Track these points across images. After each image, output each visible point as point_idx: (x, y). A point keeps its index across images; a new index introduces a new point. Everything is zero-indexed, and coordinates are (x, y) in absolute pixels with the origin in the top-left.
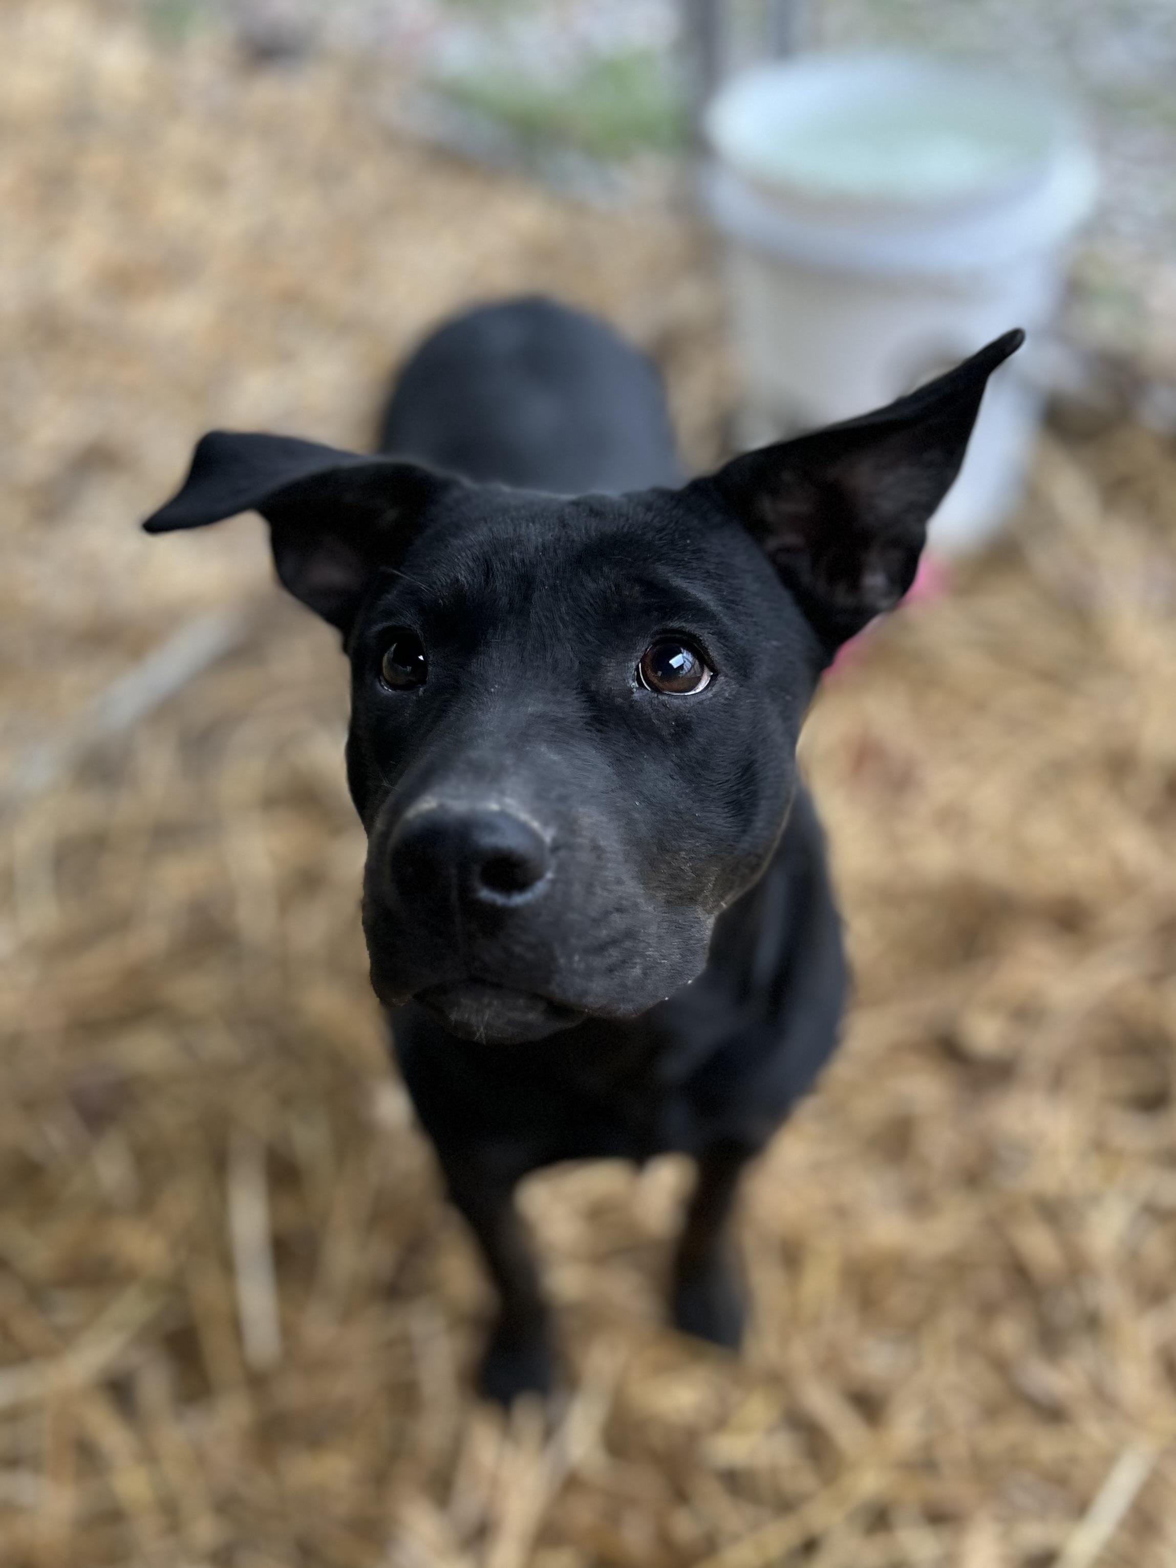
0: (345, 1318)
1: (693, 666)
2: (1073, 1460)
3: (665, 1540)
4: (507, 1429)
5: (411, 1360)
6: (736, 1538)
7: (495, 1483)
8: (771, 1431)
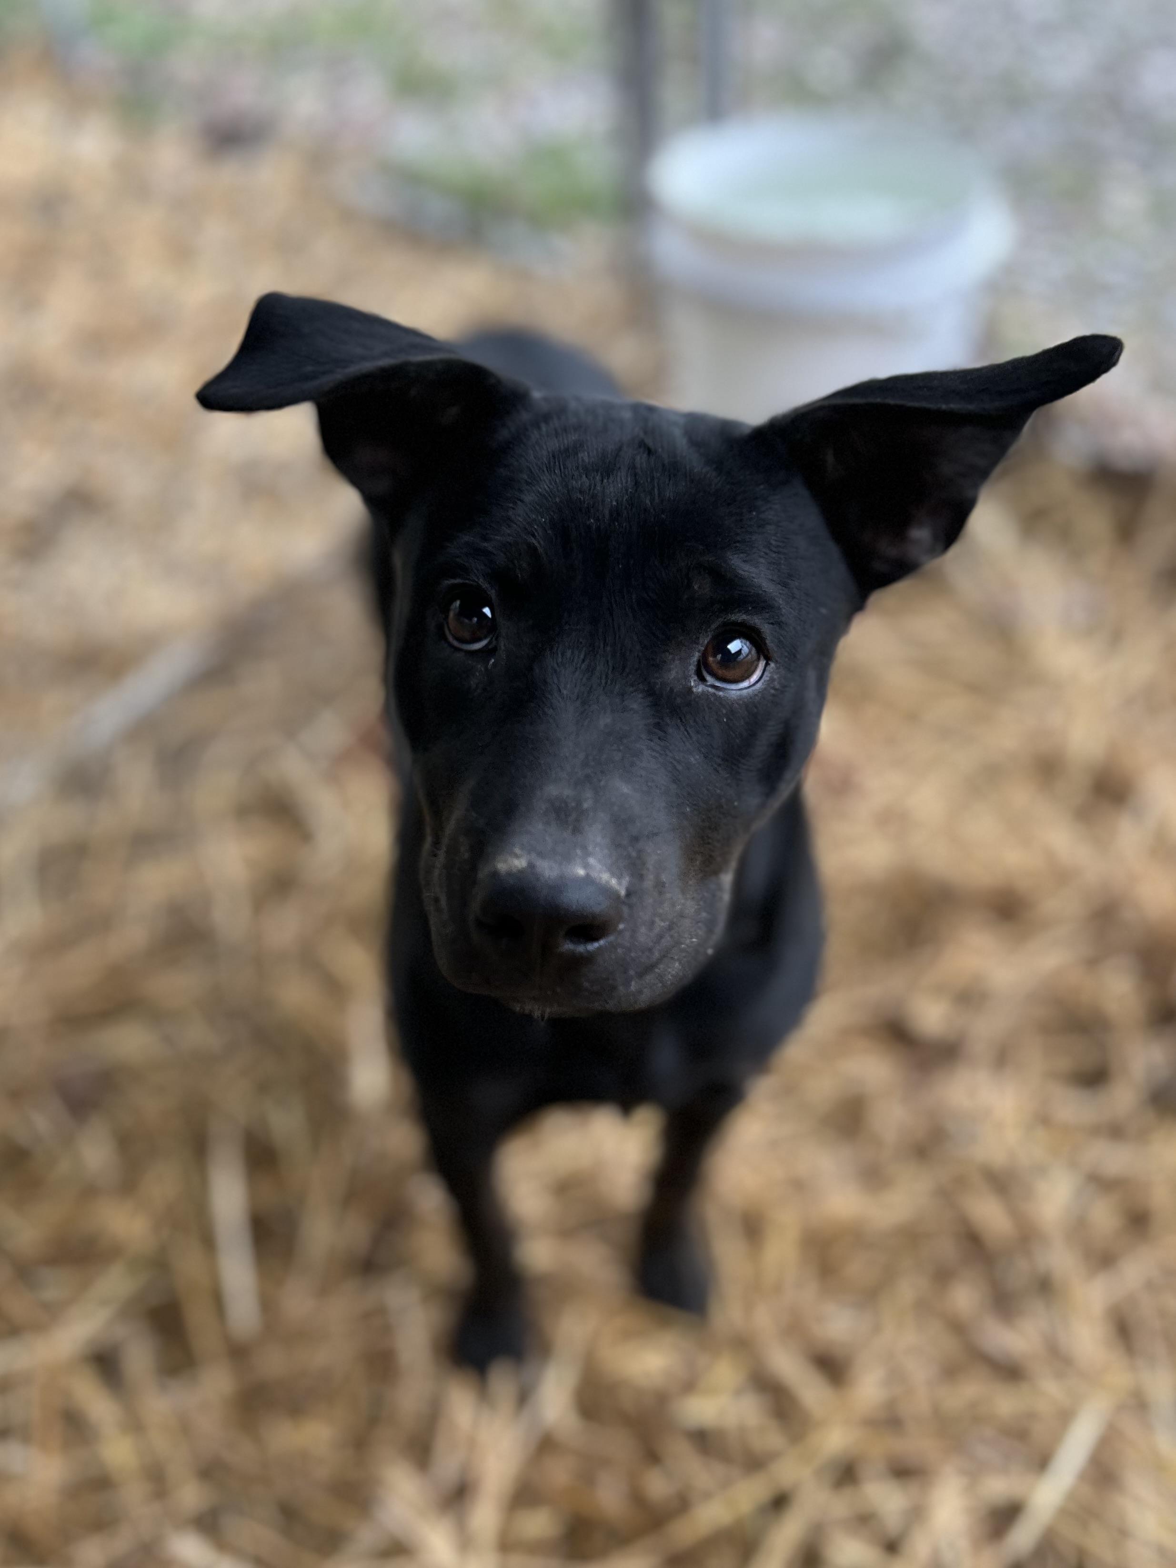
0: (324, 1290)
1: (750, 652)
2: (1031, 1416)
3: (638, 1498)
4: (483, 1393)
5: (387, 1330)
6: (707, 1496)
7: (472, 1443)
8: (738, 1392)
